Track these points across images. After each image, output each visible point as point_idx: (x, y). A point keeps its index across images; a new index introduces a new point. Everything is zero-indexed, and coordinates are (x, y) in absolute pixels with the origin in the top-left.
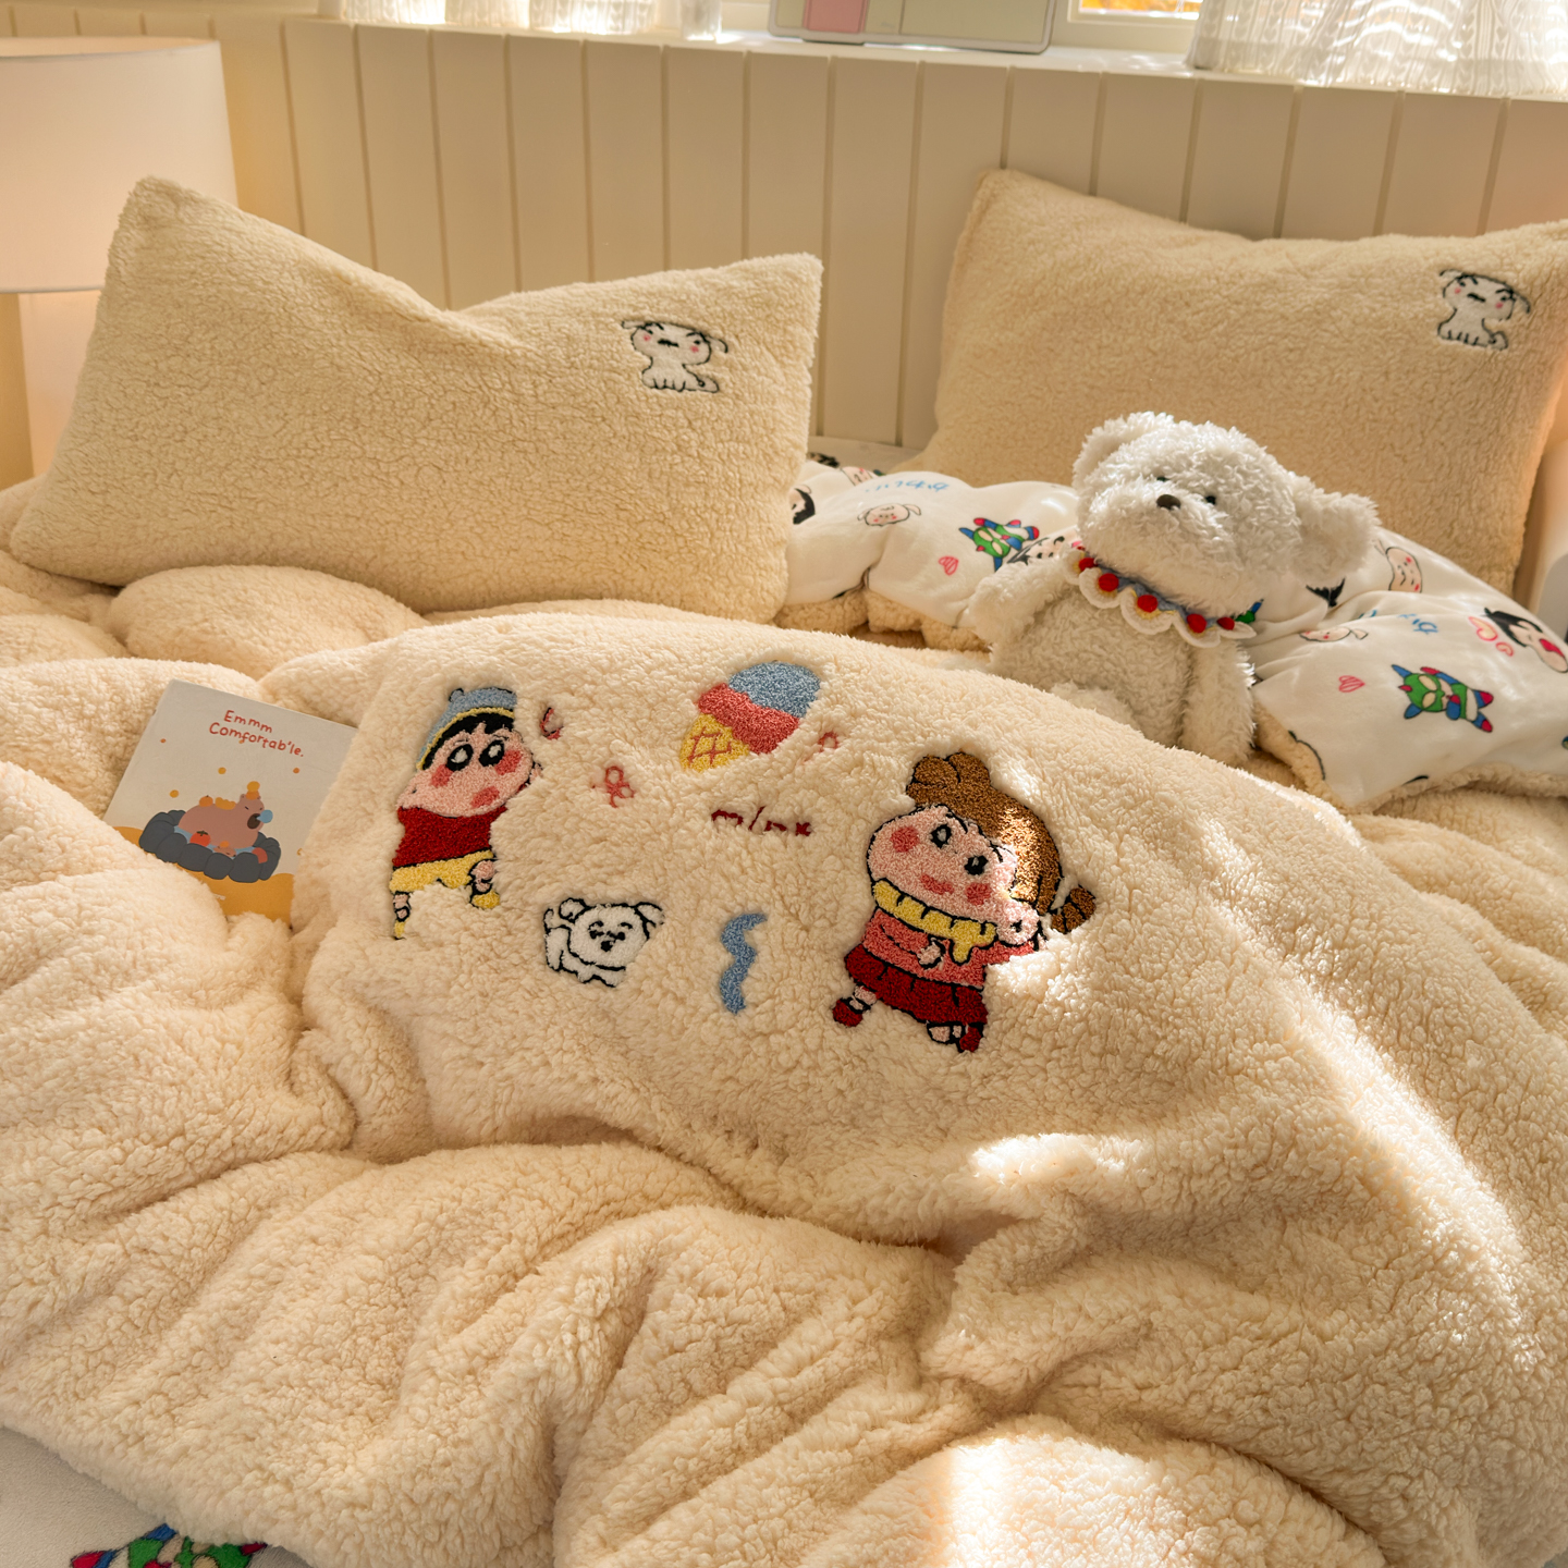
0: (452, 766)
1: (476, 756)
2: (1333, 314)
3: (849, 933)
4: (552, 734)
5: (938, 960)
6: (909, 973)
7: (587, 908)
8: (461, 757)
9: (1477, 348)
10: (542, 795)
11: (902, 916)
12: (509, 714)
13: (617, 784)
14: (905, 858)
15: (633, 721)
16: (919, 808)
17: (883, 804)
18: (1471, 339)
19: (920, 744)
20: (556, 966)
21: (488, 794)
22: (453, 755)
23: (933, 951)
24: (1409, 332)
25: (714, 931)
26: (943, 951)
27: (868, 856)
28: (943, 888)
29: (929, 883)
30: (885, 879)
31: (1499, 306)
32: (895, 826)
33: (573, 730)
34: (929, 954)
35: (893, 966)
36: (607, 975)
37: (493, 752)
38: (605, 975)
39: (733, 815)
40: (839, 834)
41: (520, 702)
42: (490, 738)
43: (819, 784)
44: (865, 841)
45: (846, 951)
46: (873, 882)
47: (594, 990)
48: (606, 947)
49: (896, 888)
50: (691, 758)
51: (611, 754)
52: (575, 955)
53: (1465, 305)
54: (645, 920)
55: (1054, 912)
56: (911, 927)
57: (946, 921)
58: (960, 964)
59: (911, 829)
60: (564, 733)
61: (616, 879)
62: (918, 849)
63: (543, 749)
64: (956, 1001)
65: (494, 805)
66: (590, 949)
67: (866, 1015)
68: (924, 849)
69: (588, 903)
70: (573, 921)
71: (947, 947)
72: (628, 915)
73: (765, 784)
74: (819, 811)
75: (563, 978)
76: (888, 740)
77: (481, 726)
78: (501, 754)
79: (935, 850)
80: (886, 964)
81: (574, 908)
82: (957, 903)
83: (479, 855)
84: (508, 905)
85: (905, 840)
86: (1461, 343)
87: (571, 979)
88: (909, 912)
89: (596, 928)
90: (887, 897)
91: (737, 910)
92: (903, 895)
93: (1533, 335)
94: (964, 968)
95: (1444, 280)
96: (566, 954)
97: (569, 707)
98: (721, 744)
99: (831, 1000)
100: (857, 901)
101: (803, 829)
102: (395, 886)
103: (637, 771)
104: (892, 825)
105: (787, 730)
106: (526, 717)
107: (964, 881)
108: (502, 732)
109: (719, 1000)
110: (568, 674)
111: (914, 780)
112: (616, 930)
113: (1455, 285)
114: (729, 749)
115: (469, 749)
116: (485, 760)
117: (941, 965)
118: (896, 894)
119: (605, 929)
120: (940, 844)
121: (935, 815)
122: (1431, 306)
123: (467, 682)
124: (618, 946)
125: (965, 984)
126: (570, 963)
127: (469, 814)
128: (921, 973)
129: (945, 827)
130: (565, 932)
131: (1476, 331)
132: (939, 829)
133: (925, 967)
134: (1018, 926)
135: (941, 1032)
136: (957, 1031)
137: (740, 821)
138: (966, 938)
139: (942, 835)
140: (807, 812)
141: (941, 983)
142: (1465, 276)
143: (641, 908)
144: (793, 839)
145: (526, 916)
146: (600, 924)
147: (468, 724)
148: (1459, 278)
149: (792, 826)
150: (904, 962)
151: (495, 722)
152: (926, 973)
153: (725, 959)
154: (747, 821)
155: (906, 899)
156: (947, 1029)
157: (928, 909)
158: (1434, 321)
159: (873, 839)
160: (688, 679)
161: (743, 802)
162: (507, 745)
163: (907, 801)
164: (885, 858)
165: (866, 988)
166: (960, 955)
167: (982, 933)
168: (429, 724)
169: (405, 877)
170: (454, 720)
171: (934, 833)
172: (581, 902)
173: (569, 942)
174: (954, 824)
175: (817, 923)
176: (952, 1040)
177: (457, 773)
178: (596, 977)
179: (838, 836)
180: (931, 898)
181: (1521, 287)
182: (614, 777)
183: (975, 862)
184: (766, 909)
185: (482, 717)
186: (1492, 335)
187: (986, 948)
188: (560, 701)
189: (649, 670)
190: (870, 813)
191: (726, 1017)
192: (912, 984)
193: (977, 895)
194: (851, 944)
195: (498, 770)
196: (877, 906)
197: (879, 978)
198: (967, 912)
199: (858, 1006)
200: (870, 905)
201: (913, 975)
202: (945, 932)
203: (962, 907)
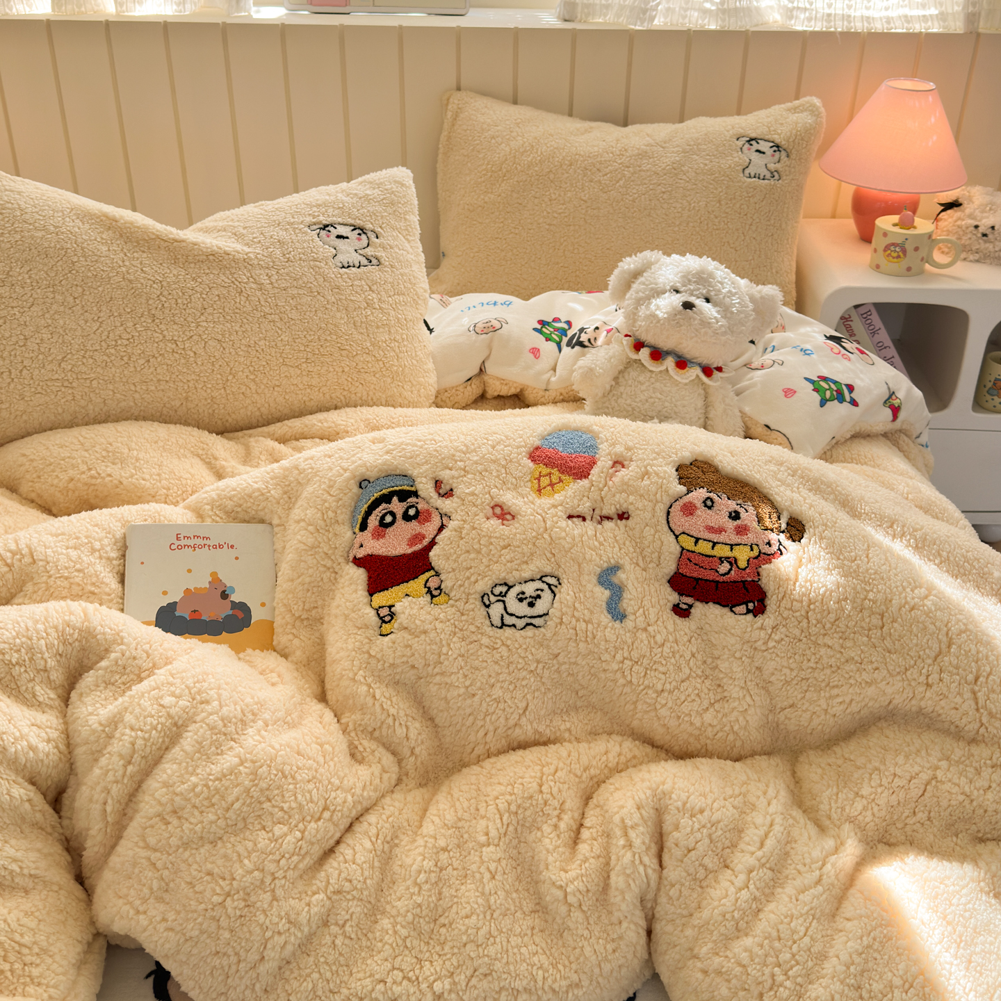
0: (383, 524)
1: (399, 516)
3: (670, 567)
4: (449, 494)
5: (731, 570)
6: (713, 581)
7: (510, 587)
8: (389, 519)
10: (459, 530)
11: (701, 551)
12: (413, 489)
13: (503, 513)
14: (693, 519)
15: (498, 476)
16: (689, 491)
17: (671, 492)
20: (499, 625)
21: (418, 537)
22: (383, 518)
23: (726, 565)
25: (594, 580)
26: (731, 564)
27: (668, 522)
28: (720, 530)
29: (710, 529)
30: (684, 533)
31: (773, 156)
32: (681, 502)
33: (460, 490)
34: (724, 567)
35: (701, 579)
36: (536, 621)
37: (412, 512)
38: (534, 621)
39: (578, 517)
40: (647, 515)
41: (418, 480)
42: (404, 505)
43: (626, 488)
44: (665, 516)
45: (669, 578)
46: (677, 537)
47: (530, 631)
48: (531, 605)
49: (692, 536)
50: (539, 491)
51: (492, 498)
52: (512, 615)
53: (755, 157)
54: (549, 585)
55: (783, 532)
56: (707, 556)
57: (728, 548)
58: (744, 569)
59: (691, 503)
60: (457, 492)
61: (524, 566)
62: (699, 512)
63: (446, 505)
64: (746, 589)
65: (426, 542)
66: (522, 609)
67: (693, 610)
68: (701, 512)
69: (510, 584)
70: (505, 596)
71: (733, 562)
72: (539, 585)
74: (632, 504)
75: (508, 632)
77: (395, 499)
78: (418, 512)
79: (709, 511)
80: (697, 580)
81: (504, 589)
82: (731, 537)
83: (427, 575)
84: (457, 597)
85: (689, 510)
87: (513, 629)
88: (704, 548)
89: (521, 596)
90: (688, 543)
91: (605, 565)
92: (697, 540)
94: (748, 570)
95: (740, 143)
96: (505, 615)
97: (453, 477)
98: (555, 479)
99: (670, 605)
100: (671, 549)
101: (623, 516)
102: (376, 603)
103: (514, 504)
104: (677, 503)
105: (593, 463)
106: (425, 488)
107: (731, 525)
108: (412, 500)
109: (609, 616)
110: (444, 459)
112: (534, 594)
113: (747, 146)
114: (561, 481)
115: (393, 514)
116: (407, 517)
117: (733, 572)
118: (693, 540)
119: (527, 595)
120: (710, 508)
121: (702, 493)
123: (372, 475)
124: (539, 603)
125: (749, 579)
126: (509, 620)
127: (410, 551)
128: (722, 579)
129: (709, 499)
130: (501, 603)
131: (763, 172)
132: (707, 500)
133: (724, 575)
134: (769, 544)
135: (742, 609)
136: (751, 606)
137: (584, 518)
138: (743, 555)
139: (709, 503)
140: (625, 506)
141: (735, 582)
142: (752, 139)
143: (544, 579)
144: (622, 523)
145: (471, 601)
146: (523, 593)
147: (386, 498)
148: (748, 142)
149: (616, 516)
150: (710, 576)
151: (403, 495)
152: (725, 578)
153: (607, 593)
154: (588, 518)
155: (700, 541)
156: (745, 606)
157: (715, 544)
159: (668, 513)
160: (518, 447)
161: (585, 507)
162: (420, 507)
164: (680, 521)
165: (687, 596)
166: (742, 564)
167: (752, 550)
168: (353, 504)
169: (381, 598)
170: (373, 498)
171: (704, 503)
172: (506, 584)
173: (505, 608)
174: (714, 496)
175: (650, 566)
176: (749, 611)
177: (391, 529)
178: (528, 624)
179: (648, 515)
180: (715, 538)
182: (498, 511)
183: (733, 514)
184: (621, 562)
185: (392, 494)
186: (772, 173)
187: (756, 558)
188: (445, 475)
189: (493, 447)
191: (617, 624)
192: (717, 587)
193: (742, 530)
194: (672, 574)
195: (419, 522)
196: (683, 549)
197: (694, 588)
198: (739, 541)
199: (685, 607)
200: (679, 549)
201: (718, 582)
202: (729, 554)
203: (735, 539)
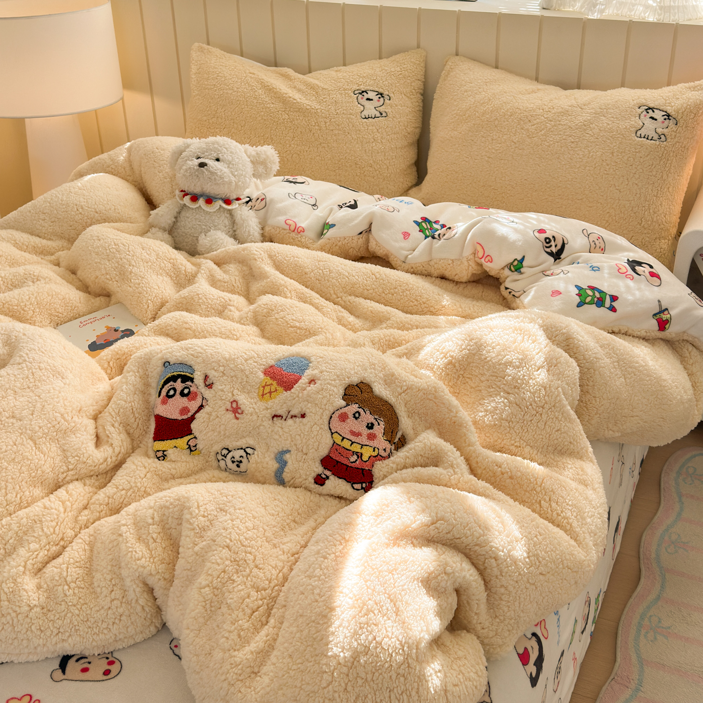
0: (168, 395)
1: (178, 392)
2: (591, 126)
3: (324, 452)
4: (210, 386)
5: (356, 460)
6: (346, 465)
7: (229, 452)
8: (172, 392)
9: (652, 141)
11: (344, 445)
12: (191, 375)
13: (236, 408)
14: (344, 425)
16: (347, 405)
17: (334, 404)
18: (650, 138)
19: (347, 382)
21: (184, 410)
22: (169, 391)
23: (355, 457)
24: (622, 135)
25: (273, 456)
26: (358, 457)
27: (329, 423)
28: (358, 434)
29: (353, 433)
30: (336, 432)
31: (663, 122)
32: (340, 412)
35: (340, 462)
37: (187, 392)
39: (279, 416)
41: (196, 371)
43: (309, 399)
44: (328, 419)
45: (322, 458)
46: (332, 434)
48: (238, 466)
49: (341, 435)
50: (262, 396)
51: (233, 396)
52: (230, 469)
53: (648, 121)
54: (247, 454)
57: (359, 446)
58: (365, 462)
59: (345, 413)
60: (214, 386)
61: (241, 439)
62: (348, 421)
64: (363, 474)
66: (234, 467)
67: (328, 480)
68: (351, 420)
69: (230, 449)
70: (226, 457)
71: (360, 456)
72: (242, 453)
73: (289, 404)
74: (309, 409)
76: (335, 380)
78: (190, 393)
79: (355, 421)
80: (337, 462)
81: (226, 452)
82: (364, 440)
85: (343, 418)
86: (645, 139)
88: (346, 444)
90: (338, 439)
91: (280, 449)
92: (343, 438)
93: (678, 135)
95: (640, 110)
96: (227, 468)
97: (215, 376)
98: (273, 389)
100: (327, 440)
101: (303, 416)
102: (155, 448)
103: (243, 402)
104: (338, 411)
105: (297, 380)
107: (366, 432)
108: (189, 383)
109: (276, 481)
111: (345, 395)
113: (645, 113)
114: (276, 390)
115: (175, 390)
116: (182, 394)
117: (357, 462)
118: (341, 438)
119: (236, 459)
120: (356, 418)
121: (354, 408)
122: (633, 123)
124: (242, 465)
125: (366, 468)
128: (350, 465)
129: (358, 412)
130: (224, 461)
131: (652, 134)
132: (356, 413)
133: (352, 463)
134: (384, 450)
135: (358, 486)
136: (364, 485)
137: (282, 417)
138: (367, 453)
139: (357, 415)
140: (305, 409)
141: (358, 468)
142: (650, 108)
143: (246, 449)
145: (210, 456)
146: (234, 458)
147: (174, 379)
148: (646, 110)
149: (300, 416)
150: (345, 461)
152: (353, 465)
153: (276, 465)
154: (284, 417)
155: (345, 440)
156: (360, 485)
158: (634, 130)
159: (331, 417)
161: (283, 411)
162: (192, 389)
163: (344, 403)
164: (336, 425)
165: (327, 470)
166: (365, 458)
167: (374, 451)
169: (161, 445)
170: (167, 377)
171: (354, 414)
173: (226, 464)
174: (361, 410)
175: (311, 451)
176: (362, 488)
177: (171, 400)
179: (318, 417)
180: (353, 439)
181: (672, 113)
182: (234, 405)
183: (370, 425)
184: (290, 449)
185: (179, 376)
186: (659, 136)
187: (375, 457)
188: (211, 373)
189: (246, 360)
190: (330, 408)
192: (347, 469)
193: (372, 437)
194: (325, 456)
195: (188, 399)
196: (334, 442)
197: (335, 466)
198: (368, 444)
199: (324, 476)
200: (332, 442)
201: (348, 466)
202: (359, 450)
203: (365, 441)
